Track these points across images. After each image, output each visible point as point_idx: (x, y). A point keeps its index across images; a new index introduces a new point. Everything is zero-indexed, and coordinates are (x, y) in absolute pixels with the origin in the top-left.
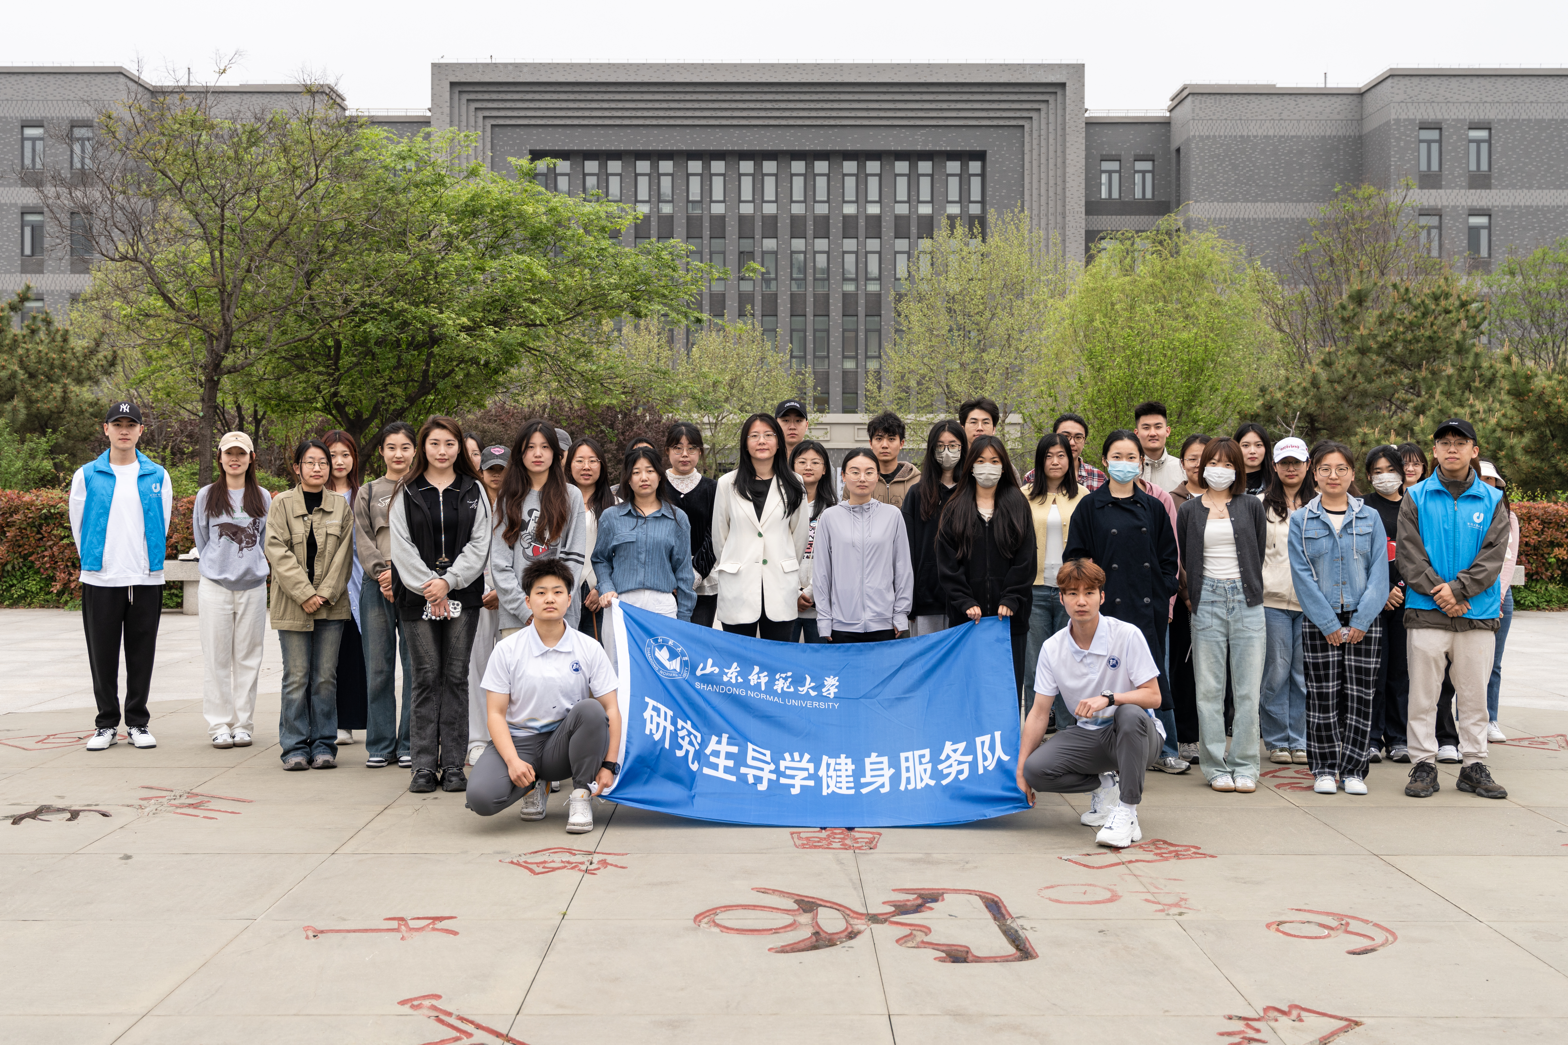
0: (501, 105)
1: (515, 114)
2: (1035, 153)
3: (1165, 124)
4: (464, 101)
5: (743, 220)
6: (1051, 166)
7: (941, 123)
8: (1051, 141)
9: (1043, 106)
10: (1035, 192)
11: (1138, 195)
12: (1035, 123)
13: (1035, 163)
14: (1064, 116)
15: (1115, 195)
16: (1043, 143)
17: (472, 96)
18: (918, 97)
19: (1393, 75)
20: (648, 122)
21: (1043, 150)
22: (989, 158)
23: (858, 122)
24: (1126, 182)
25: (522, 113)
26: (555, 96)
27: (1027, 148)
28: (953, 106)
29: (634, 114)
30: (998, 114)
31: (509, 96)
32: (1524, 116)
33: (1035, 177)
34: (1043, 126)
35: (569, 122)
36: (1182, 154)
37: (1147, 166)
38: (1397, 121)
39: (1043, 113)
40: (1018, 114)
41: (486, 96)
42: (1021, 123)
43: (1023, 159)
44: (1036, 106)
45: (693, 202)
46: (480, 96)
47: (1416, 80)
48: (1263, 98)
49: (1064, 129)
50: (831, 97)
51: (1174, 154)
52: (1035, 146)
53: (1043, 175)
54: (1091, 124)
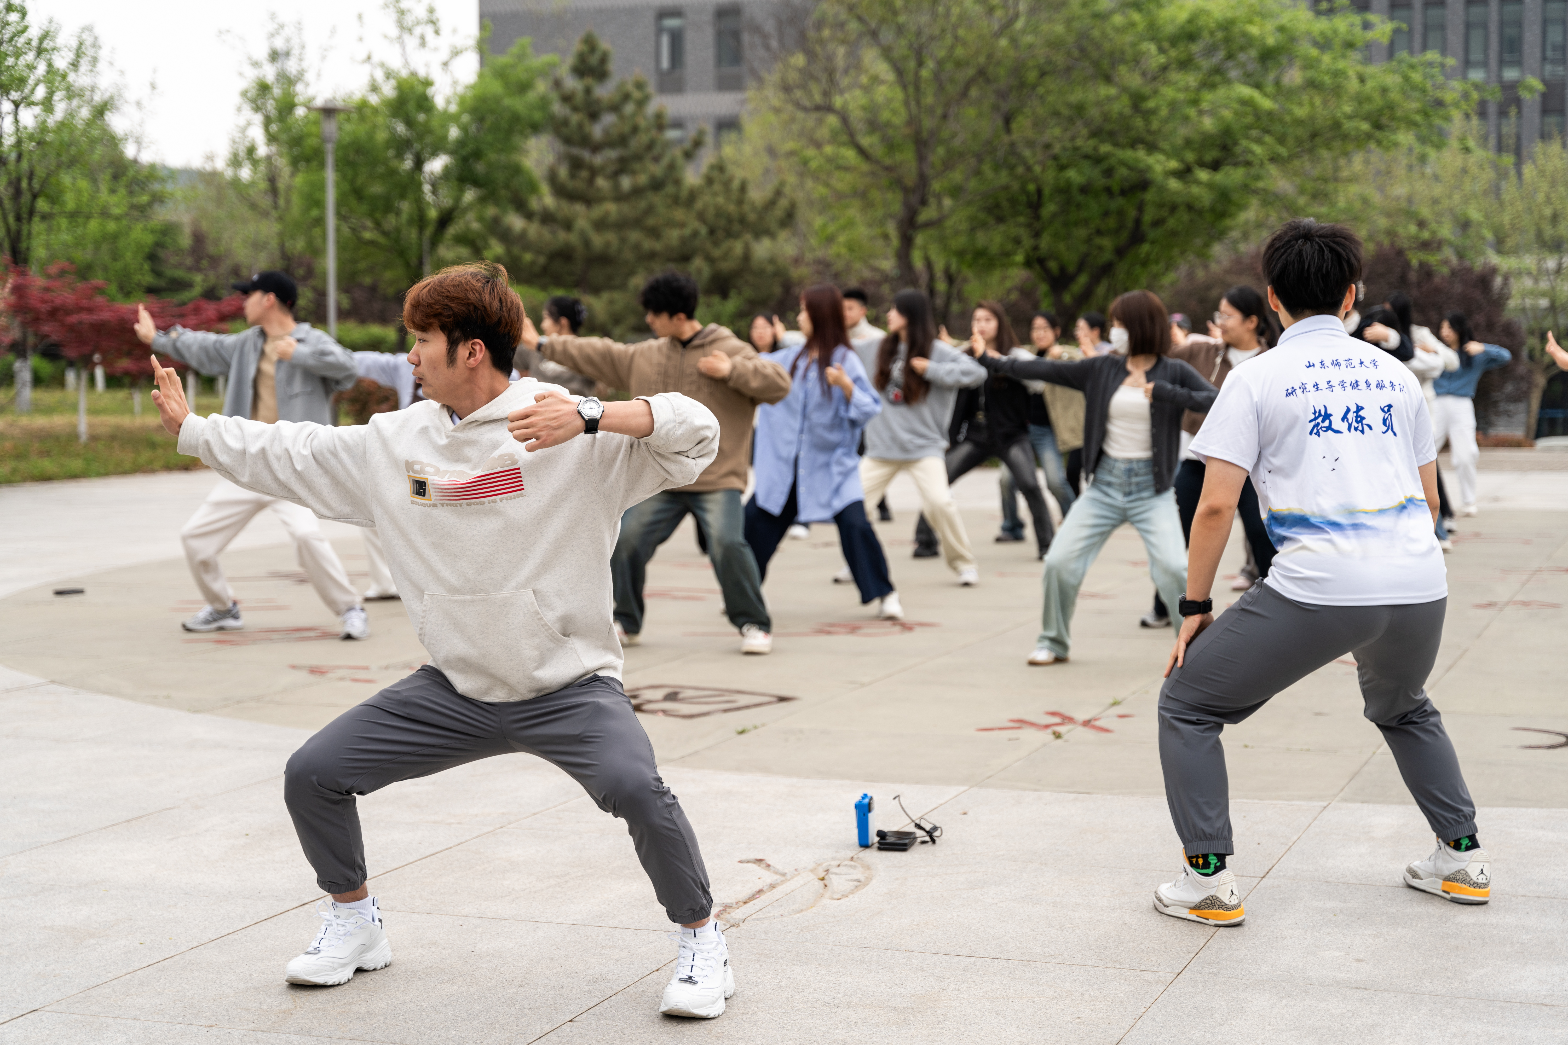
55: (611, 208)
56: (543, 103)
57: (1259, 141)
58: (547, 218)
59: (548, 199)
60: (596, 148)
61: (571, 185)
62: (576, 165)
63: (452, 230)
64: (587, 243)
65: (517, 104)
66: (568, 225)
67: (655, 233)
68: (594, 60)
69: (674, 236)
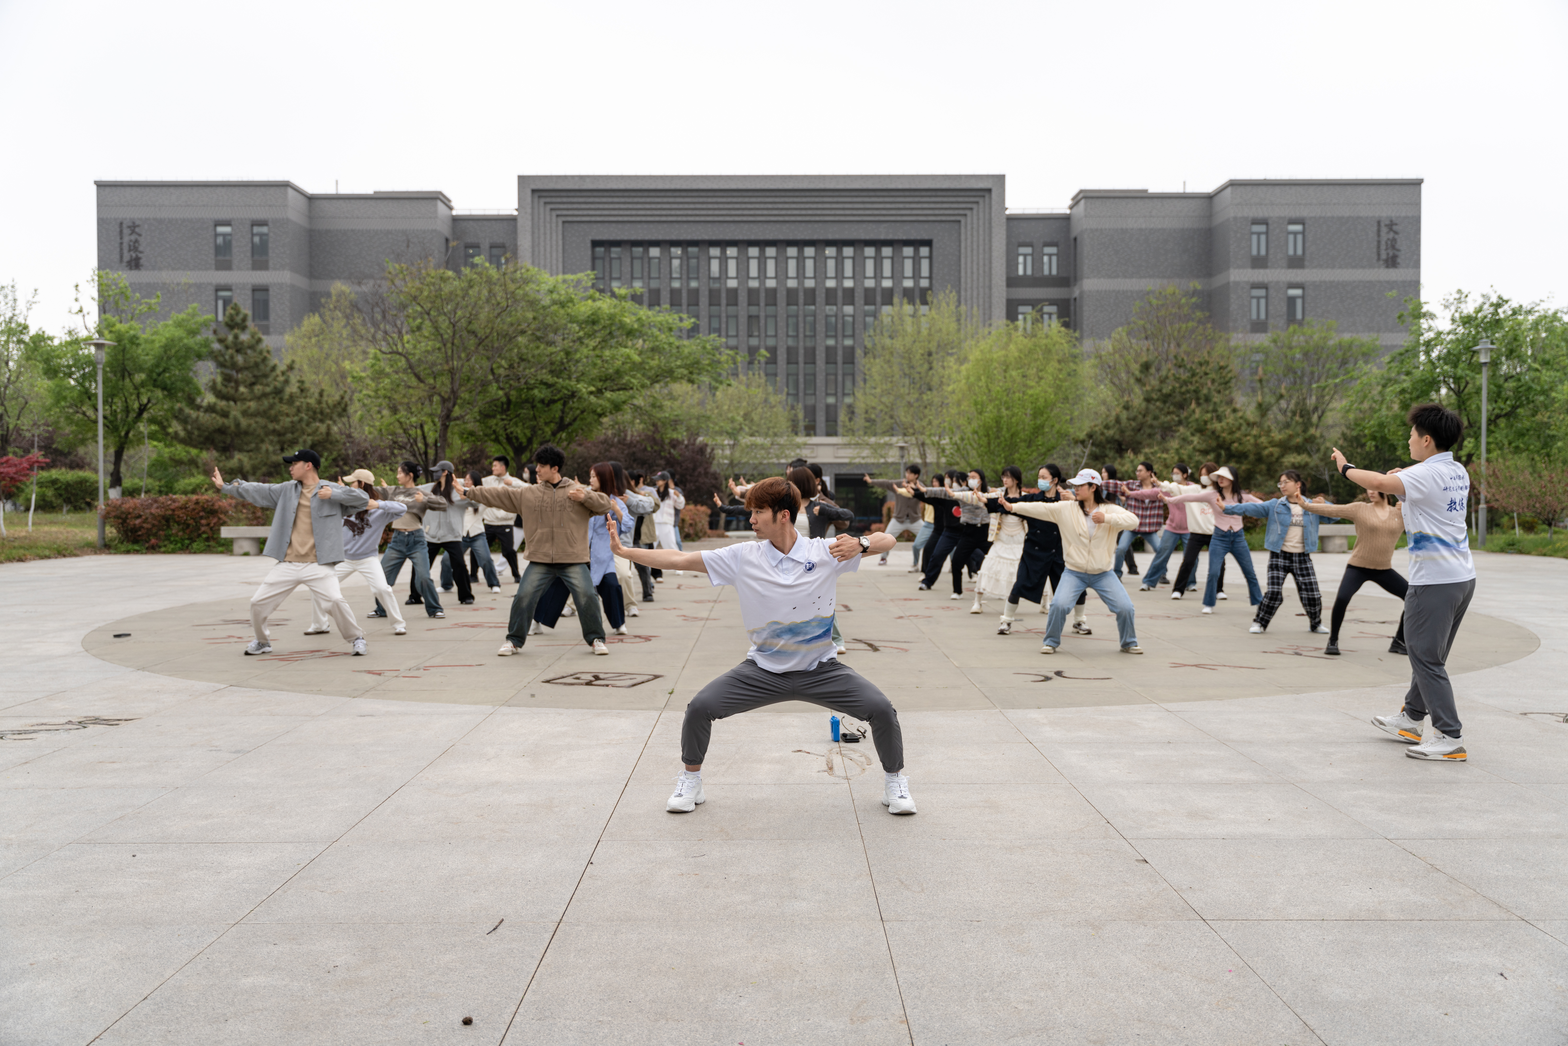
0: (570, 206)
1: (580, 213)
2: (969, 241)
3: (1064, 220)
4: (542, 203)
5: (751, 292)
6: (981, 251)
7: (899, 218)
8: (981, 232)
9: (974, 206)
10: (969, 271)
11: (1046, 272)
12: (969, 219)
13: (969, 249)
14: (990, 213)
15: (1029, 272)
16: (975, 234)
17: (548, 200)
18: (881, 200)
19: (1233, 184)
20: (679, 219)
21: (975, 239)
22: (935, 245)
23: (837, 218)
24: (1037, 262)
25: (585, 212)
26: (610, 200)
27: (963, 237)
28: (908, 206)
29: (669, 212)
30: (942, 212)
31: (575, 200)
32: (1329, 214)
33: (969, 260)
34: (975, 221)
35: (620, 219)
36: (1078, 240)
37: (1053, 250)
38: (1235, 218)
39: (975, 211)
40: (956, 212)
41: (559, 200)
42: (958, 218)
43: (960, 246)
44: (969, 206)
45: (714, 279)
46: (554, 200)
47: (1249, 188)
48: (1138, 201)
49: (990, 223)
50: (817, 200)
51: (1072, 242)
52: (969, 236)
53: (975, 258)
54: (1012, 219)
55: (253, 405)
56: (206, 343)
57: (634, 377)
58: (211, 409)
59: (209, 398)
60: (239, 370)
61: (224, 390)
62: (227, 379)
63: (145, 415)
64: (238, 425)
65: (190, 342)
66: (225, 414)
67: (275, 419)
68: (238, 319)
69: (286, 421)
